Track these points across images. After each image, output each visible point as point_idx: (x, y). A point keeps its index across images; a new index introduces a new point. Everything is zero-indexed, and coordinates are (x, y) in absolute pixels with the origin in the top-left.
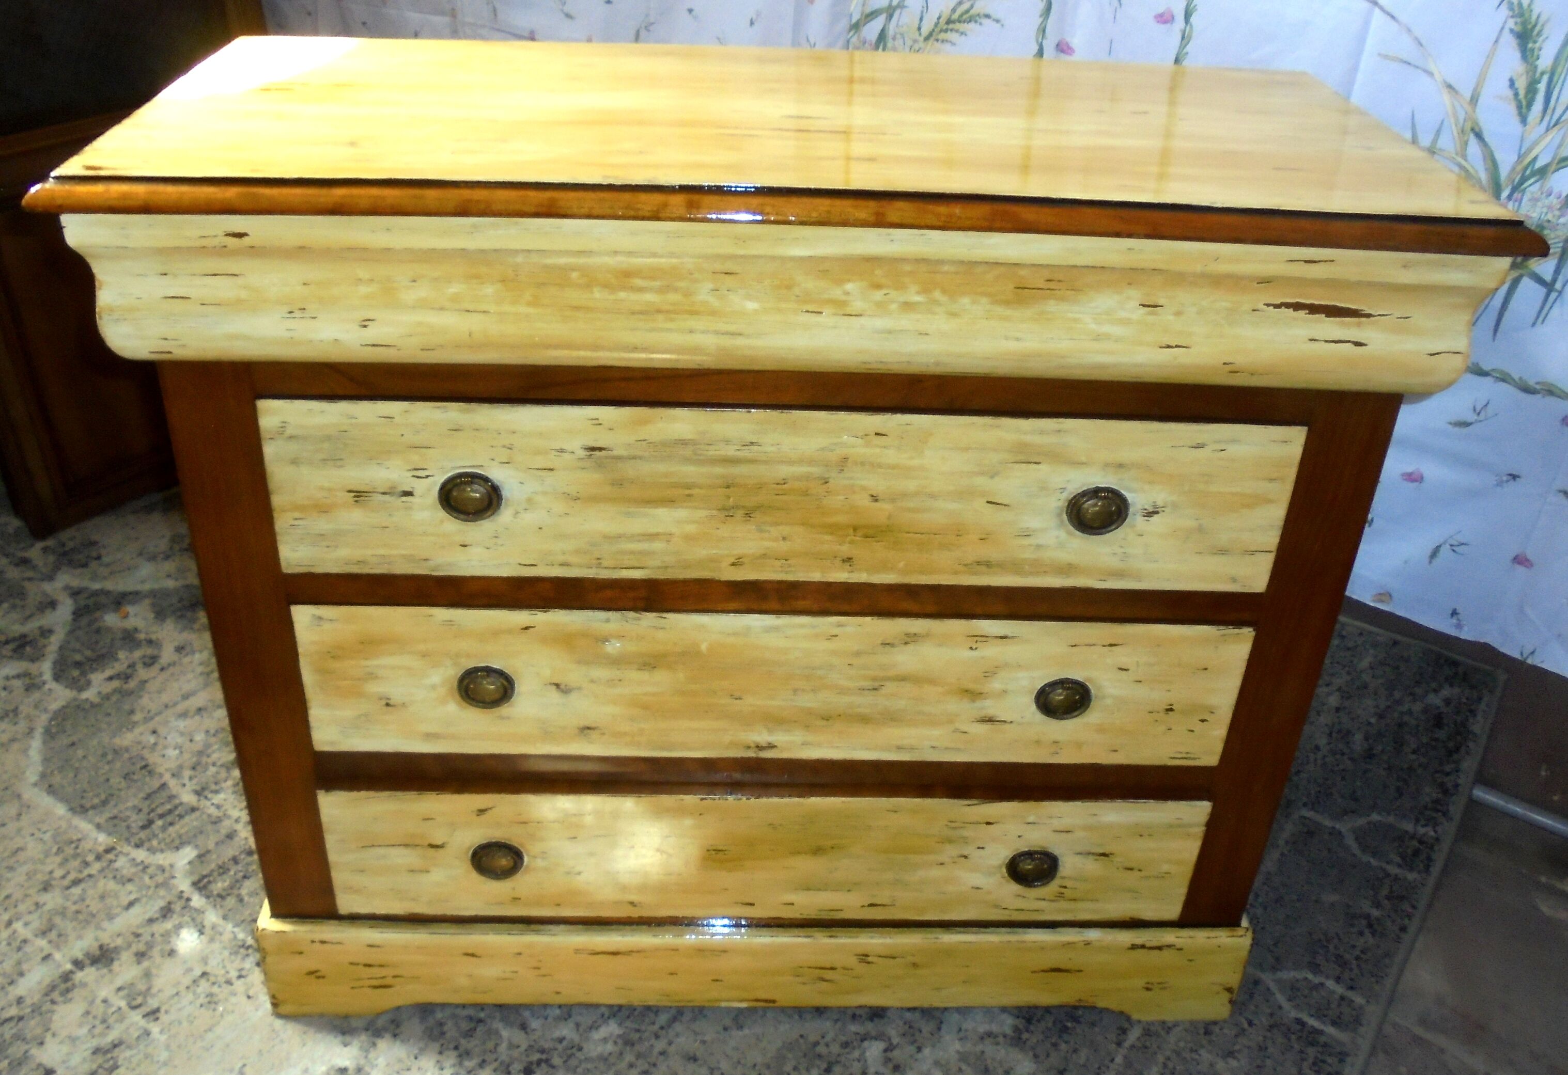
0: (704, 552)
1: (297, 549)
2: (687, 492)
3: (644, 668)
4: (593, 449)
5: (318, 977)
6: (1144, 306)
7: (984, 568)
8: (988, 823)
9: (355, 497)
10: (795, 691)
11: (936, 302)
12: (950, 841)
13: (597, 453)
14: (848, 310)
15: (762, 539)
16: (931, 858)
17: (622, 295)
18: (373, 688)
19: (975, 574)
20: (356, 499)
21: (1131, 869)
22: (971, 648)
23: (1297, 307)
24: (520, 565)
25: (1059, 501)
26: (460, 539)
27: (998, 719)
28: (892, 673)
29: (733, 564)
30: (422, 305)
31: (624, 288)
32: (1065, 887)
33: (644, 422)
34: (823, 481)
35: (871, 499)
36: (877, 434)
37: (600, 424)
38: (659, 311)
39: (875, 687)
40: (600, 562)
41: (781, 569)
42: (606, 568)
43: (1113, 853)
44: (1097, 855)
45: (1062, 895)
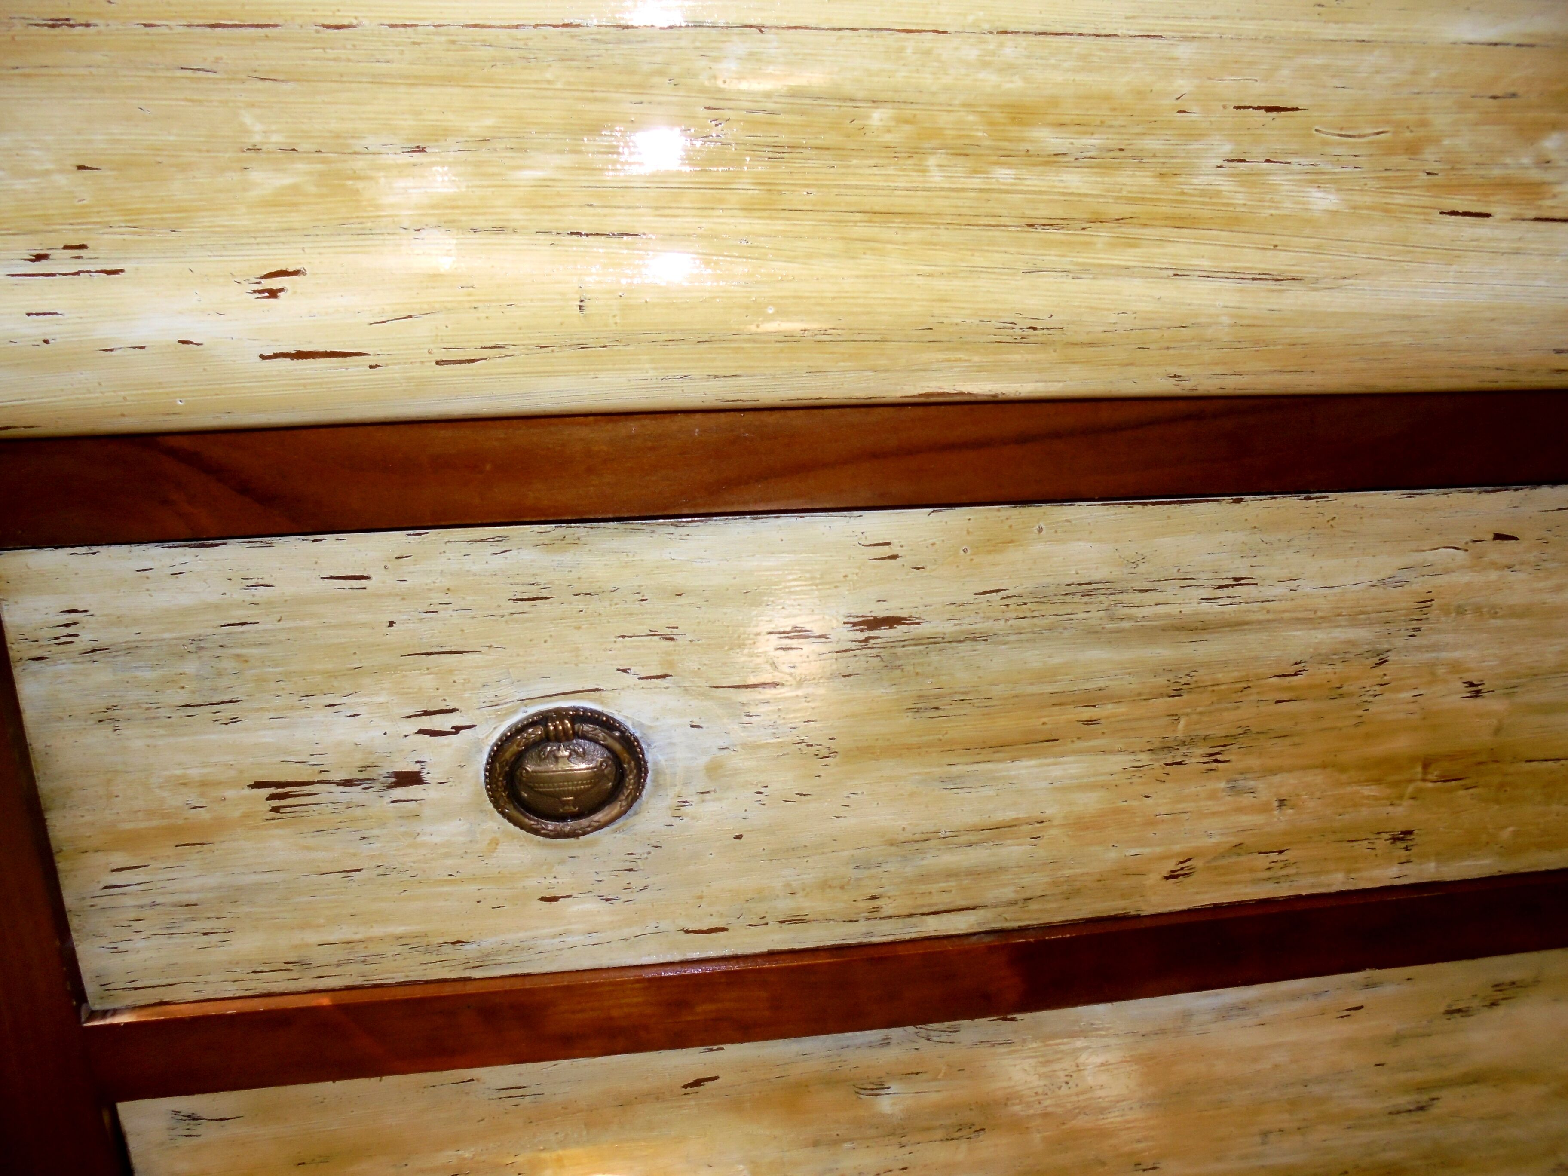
0: (1113, 855)
1: (122, 946)
2: (1088, 713)
3: (959, 1134)
4: (874, 623)
9: (272, 797)
10: (1265, 1134)
13: (884, 633)
15: (1240, 810)
17: (1003, 175)
20: (276, 803)
24: (687, 932)
26: (538, 884)
28: (1456, 1071)
29: (1172, 876)
30: (442, 219)
31: (1005, 157)
34: (1377, 660)
35: (1466, 691)
36: (1498, 537)
37: (894, 557)
38: (1097, 220)
39: (1420, 1105)
40: (877, 903)
41: (1268, 874)
42: (890, 917)
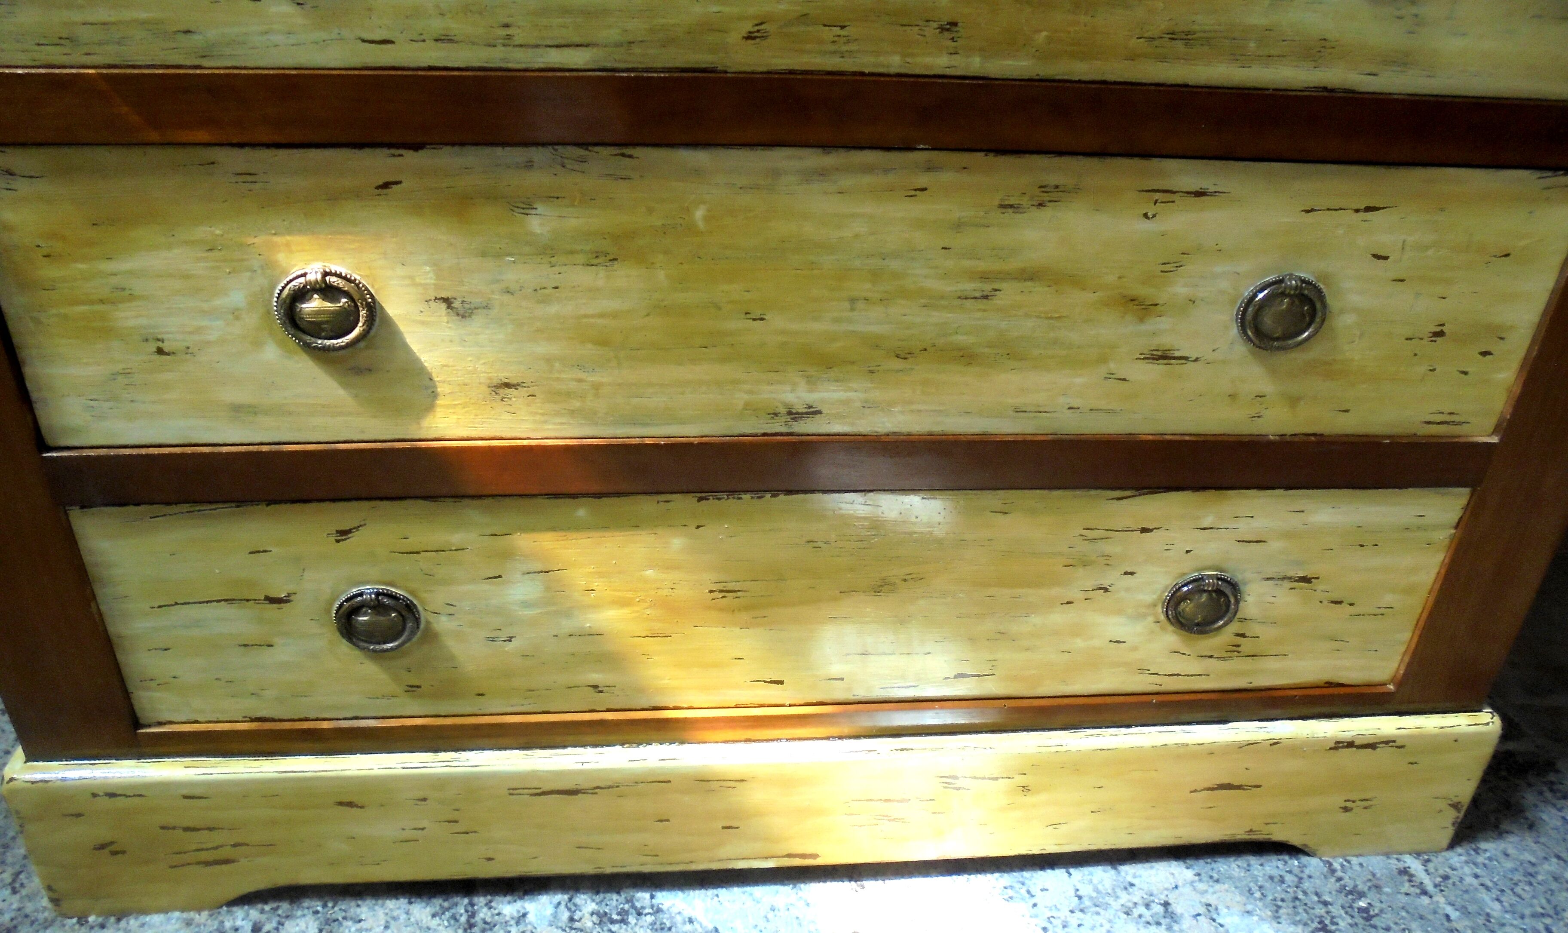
0: (697, 11)
3: (596, 261)
7: (1179, 46)
8: (1145, 530)
10: (853, 300)
12: (1084, 562)
16: (1054, 593)
18: (132, 319)
19: (1163, 58)
21: (1340, 602)
22: (1146, 215)
24: (364, 41)
27: (1177, 354)
28: (1014, 264)
29: (749, 37)
32: (1243, 635)
39: (985, 293)
40: (509, 31)
41: (833, 48)
42: (521, 46)
43: (1317, 578)
44: (1296, 581)
45: (1237, 649)
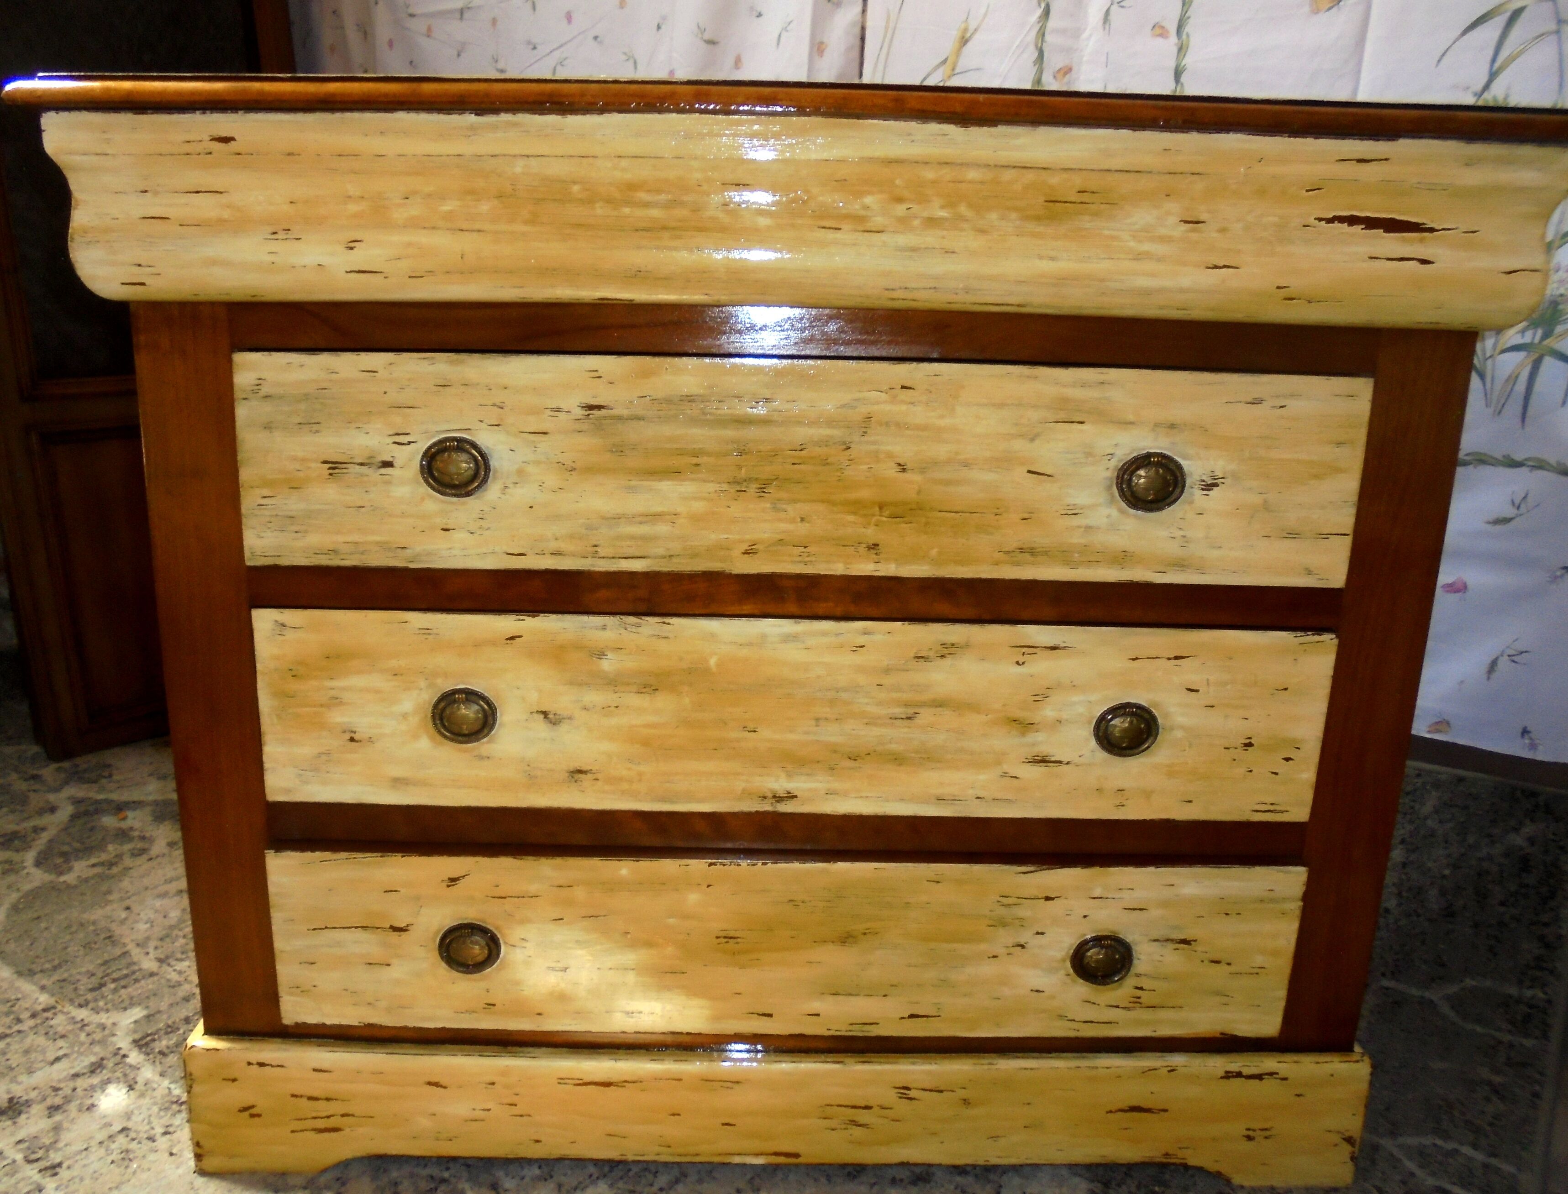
0: (713, 536)
1: (262, 534)
2: (695, 460)
3: (644, 690)
4: (591, 407)
5: (252, 1116)
6: (1186, 222)
7: (1027, 556)
8: (1048, 899)
9: (330, 468)
10: (817, 720)
11: (963, 219)
12: (1002, 923)
13: (596, 412)
14: (869, 225)
15: (780, 520)
16: (983, 947)
17: (627, 210)
18: (338, 717)
19: (1018, 564)
20: (331, 471)
21: (1218, 962)
22: (1018, 663)
23: (1352, 220)
24: (508, 554)
25: (1106, 471)
26: (440, 521)
27: (1053, 759)
28: (926, 697)
29: (746, 553)
30: (413, 224)
31: (626, 203)
32: (1141, 989)
33: (646, 374)
34: (844, 447)
35: (898, 469)
36: (903, 387)
37: (600, 377)
38: (664, 228)
39: (908, 716)
40: (596, 549)
41: (800, 559)
42: (603, 558)
43: (1195, 941)
44: (1177, 943)
45: (1138, 1000)
